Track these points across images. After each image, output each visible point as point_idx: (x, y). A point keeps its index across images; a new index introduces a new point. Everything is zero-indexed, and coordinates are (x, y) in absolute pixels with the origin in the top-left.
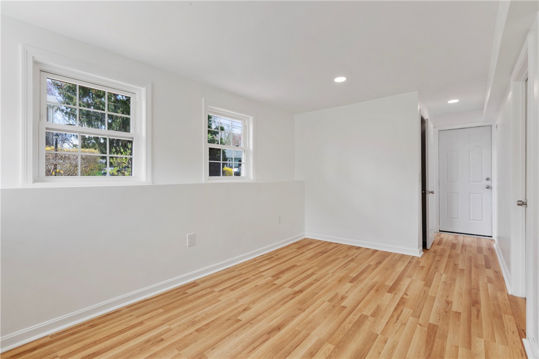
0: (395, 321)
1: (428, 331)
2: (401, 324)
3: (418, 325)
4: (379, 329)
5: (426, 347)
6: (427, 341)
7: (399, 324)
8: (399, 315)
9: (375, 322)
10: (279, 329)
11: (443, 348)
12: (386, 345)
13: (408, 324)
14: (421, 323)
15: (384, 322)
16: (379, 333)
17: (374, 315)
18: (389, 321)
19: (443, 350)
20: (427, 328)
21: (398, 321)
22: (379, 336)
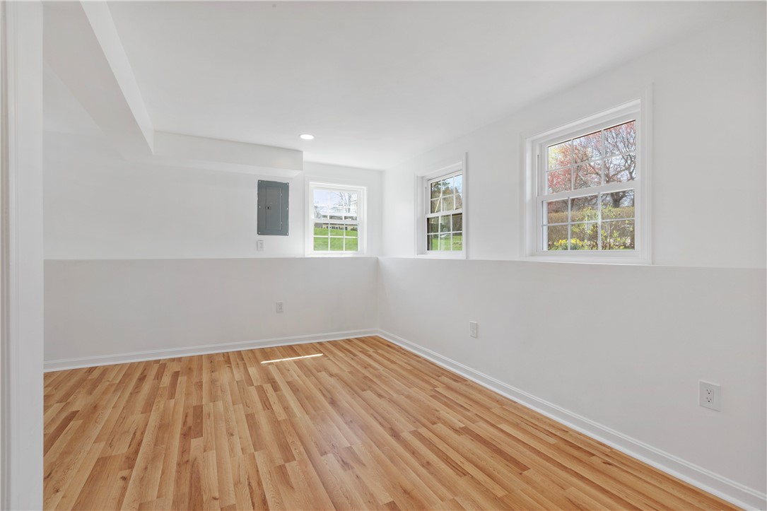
0: (251, 481)
1: (202, 496)
2: (241, 480)
3: (217, 495)
4: (260, 458)
5: (198, 471)
6: (199, 479)
7: (244, 480)
8: (252, 493)
9: (272, 461)
10: (332, 403)
11: (177, 483)
12: (240, 448)
13: (232, 487)
14: (215, 501)
15: (263, 471)
16: (256, 453)
17: (282, 471)
18: (258, 475)
19: (177, 481)
20: (204, 500)
21: (247, 483)
22: (253, 451)
